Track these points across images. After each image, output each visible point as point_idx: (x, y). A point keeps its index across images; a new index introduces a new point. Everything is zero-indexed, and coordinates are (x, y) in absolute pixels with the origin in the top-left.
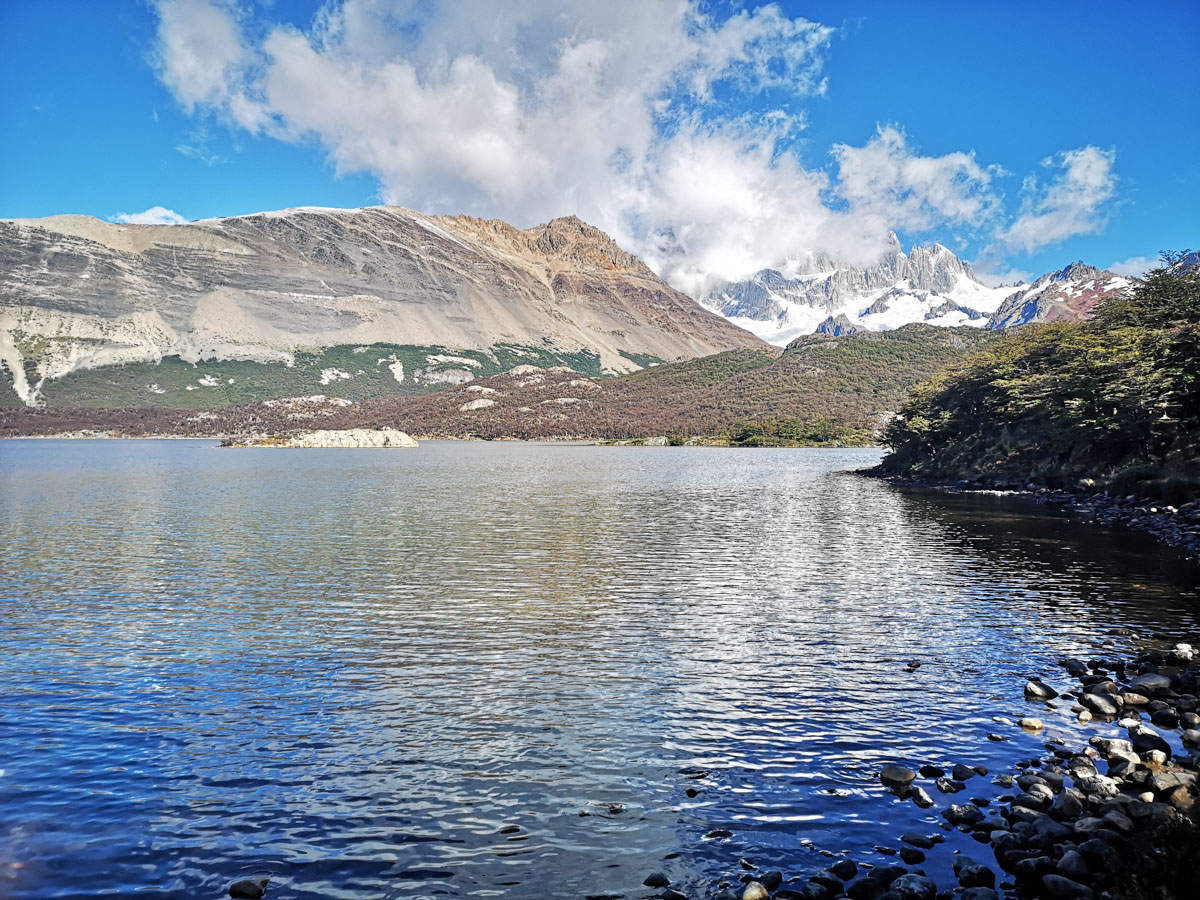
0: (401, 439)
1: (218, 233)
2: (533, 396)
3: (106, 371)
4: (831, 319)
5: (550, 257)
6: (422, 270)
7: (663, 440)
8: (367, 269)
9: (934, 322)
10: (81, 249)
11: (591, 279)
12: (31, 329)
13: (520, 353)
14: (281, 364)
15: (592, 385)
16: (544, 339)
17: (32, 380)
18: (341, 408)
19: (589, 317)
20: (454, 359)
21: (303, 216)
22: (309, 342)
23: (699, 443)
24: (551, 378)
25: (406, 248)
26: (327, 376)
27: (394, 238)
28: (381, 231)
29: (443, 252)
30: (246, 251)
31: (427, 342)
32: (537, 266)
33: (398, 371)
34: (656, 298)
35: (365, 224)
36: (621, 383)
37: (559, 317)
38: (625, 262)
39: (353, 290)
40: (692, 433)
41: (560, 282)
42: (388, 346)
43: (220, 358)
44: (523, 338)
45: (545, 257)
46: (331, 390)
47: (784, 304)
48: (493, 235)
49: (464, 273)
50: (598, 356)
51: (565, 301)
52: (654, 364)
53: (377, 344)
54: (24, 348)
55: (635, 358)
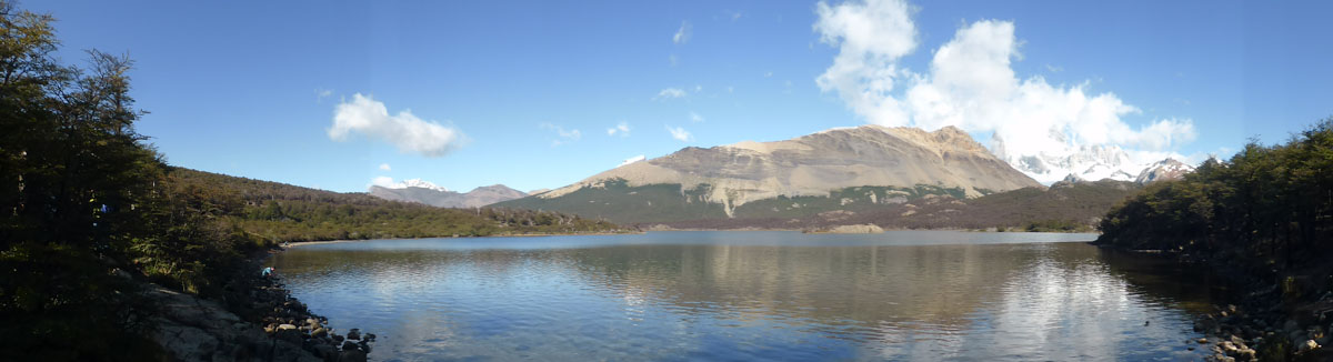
0: (876, 229)
1: (800, 142)
2: (934, 209)
3: (758, 203)
4: (1070, 175)
5: (942, 144)
6: (884, 152)
7: (995, 229)
8: (861, 153)
9: (1114, 178)
10: (749, 154)
11: (961, 154)
12: (731, 187)
13: (928, 189)
14: (824, 197)
15: (960, 202)
17: (731, 207)
18: (850, 215)
19: (960, 172)
20: (898, 192)
21: (833, 132)
22: (836, 186)
23: (1012, 231)
25: (877, 142)
26: (844, 201)
27: (872, 139)
28: (867, 137)
29: (892, 143)
30: (810, 149)
31: (886, 185)
32: (935, 148)
33: (874, 198)
34: (991, 163)
35: (860, 134)
36: (975, 202)
37: (946, 172)
38: (976, 146)
40: (1008, 226)
41: (946, 155)
42: (869, 187)
43: (801, 194)
44: (929, 182)
45: (940, 144)
46: (845, 208)
47: (1049, 167)
48: (916, 134)
49: (903, 153)
50: (964, 190)
51: (948, 163)
52: (989, 193)
53: (865, 186)
54: (728, 195)
55: (980, 191)
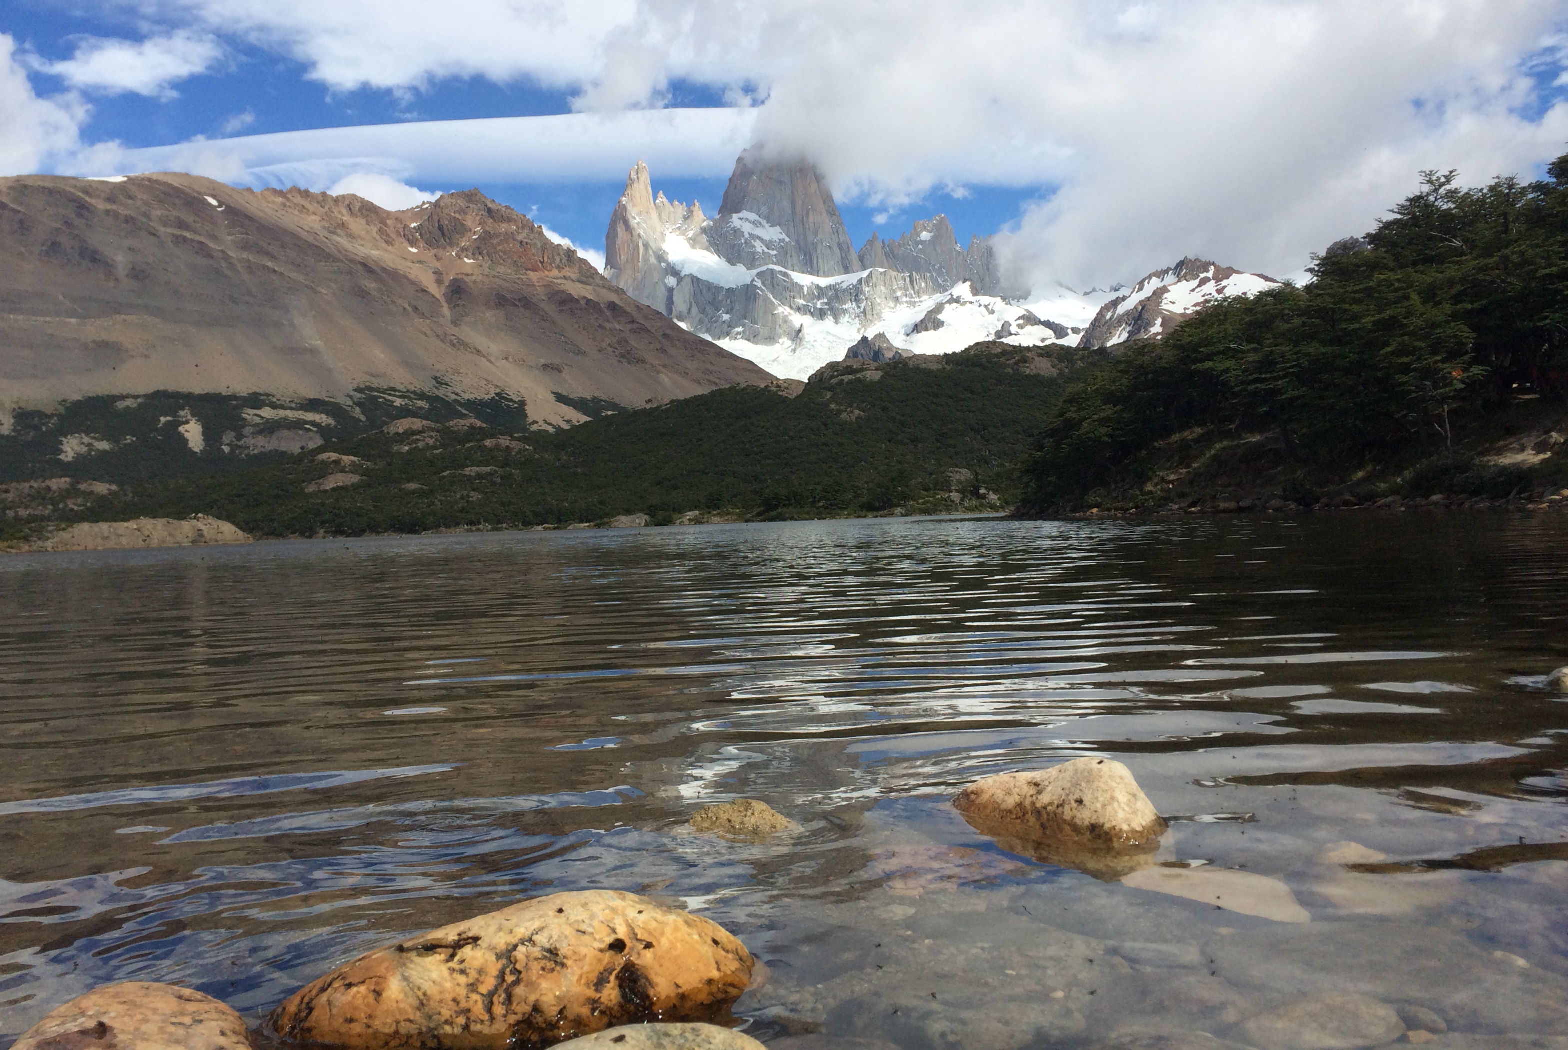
0: (222, 532)
2: (424, 466)
4: (864, 339)
5: (441, 252)
6: (229, 273)
7: (641, 518)
8: (137, 274)
9: (1010, 341)
11: (507, 285)
13: (398, 402)
15: (516, 445)
16: (435, 378)
18: (102, 498)
19: (507, 344)
20: (290, 414)
22: (38, 392)
24: (449, 437)
25: (202, 239)
26: (71, 448)
27: (181, 224)
28: (159, 212)
29: (265, 245)
31: (241, 389)
32: (419, 266)
33: (193, 433)
34: (608, 313)
35: (130, 201)
36: (561, 441)
38: (558, 259)
39: (114, 308)
41: (457, 291)
42: (177, 395)
44: (401, 378)
45: (433, 251)
46: (79, 469)
47: (796, 319)
48: (346, 218)
49: (301, 278)
50: (522, 403)
51: (468, 319)
52: (610, 413)
53: (157, 393)
55: (579, 404)
